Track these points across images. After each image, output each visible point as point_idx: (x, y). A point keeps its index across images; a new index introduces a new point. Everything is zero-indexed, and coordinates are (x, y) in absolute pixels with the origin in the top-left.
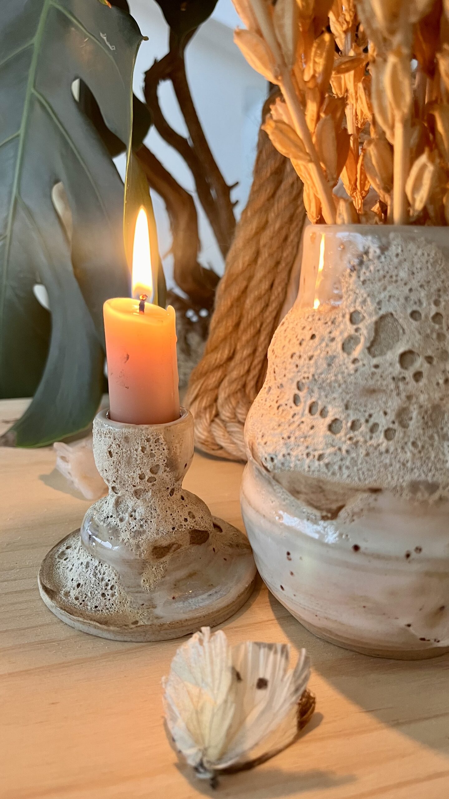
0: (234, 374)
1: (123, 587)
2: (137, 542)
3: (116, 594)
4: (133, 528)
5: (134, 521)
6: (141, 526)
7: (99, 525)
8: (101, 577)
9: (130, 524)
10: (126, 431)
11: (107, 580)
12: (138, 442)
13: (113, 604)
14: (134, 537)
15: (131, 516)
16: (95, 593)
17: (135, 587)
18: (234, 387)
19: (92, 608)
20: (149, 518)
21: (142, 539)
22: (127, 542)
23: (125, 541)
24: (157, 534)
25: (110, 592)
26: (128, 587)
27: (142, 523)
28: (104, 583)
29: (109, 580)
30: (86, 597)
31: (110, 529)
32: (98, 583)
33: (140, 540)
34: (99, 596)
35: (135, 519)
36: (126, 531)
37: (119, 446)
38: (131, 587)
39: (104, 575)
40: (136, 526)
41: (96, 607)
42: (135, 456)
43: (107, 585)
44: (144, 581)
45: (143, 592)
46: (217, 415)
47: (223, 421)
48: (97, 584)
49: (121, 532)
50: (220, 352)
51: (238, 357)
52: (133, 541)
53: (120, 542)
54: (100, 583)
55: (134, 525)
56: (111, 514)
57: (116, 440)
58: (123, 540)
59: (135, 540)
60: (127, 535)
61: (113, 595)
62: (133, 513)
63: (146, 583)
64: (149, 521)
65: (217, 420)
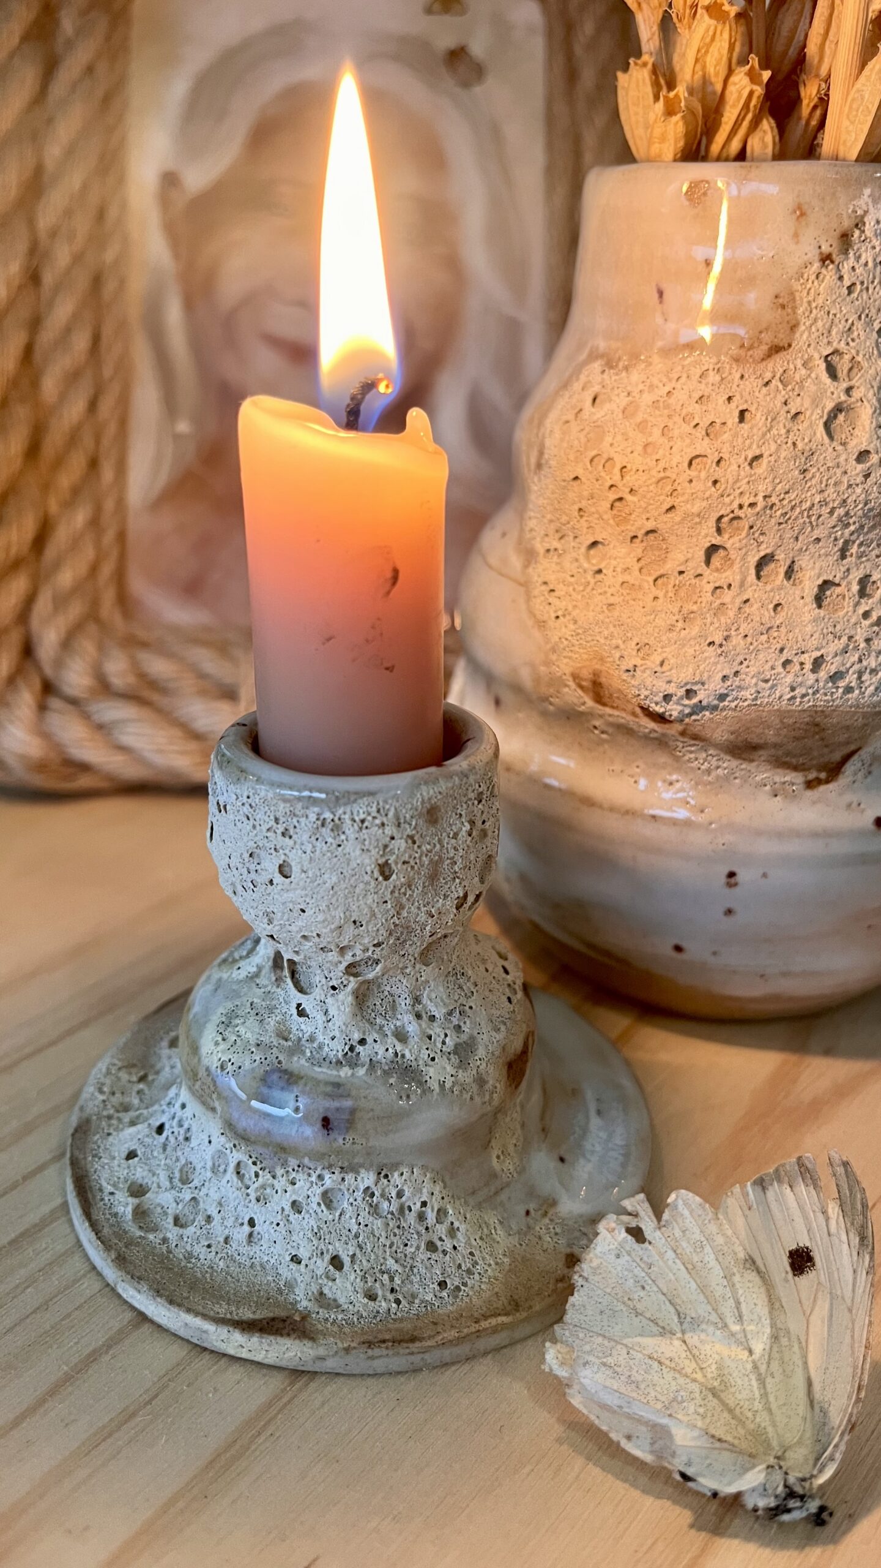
0: (66, 578)
1: (463, 1200)
2: (474, 1072)
3: (456, 1224)
4: (444, 1043)
5: (435, 1024)
6: (458, 1028)
7: (337, 1080)
8: (394, 1208)
9: (430, 1038)
10: (431, 792)
11: (419, 1205)
12: (459, 811)
13: (471, 1254)
14: (463, 1064)
15: (418, 1016)
16: (406, 1256)
17: (487, 1184)
18: (76, 610)
19: (438, 1294)
20: (463, 1000)
21: (480, 1059)
22: (453, 1086)
23: (448, 1085)
24: (498, 1030)
25: (442, 1230)
26: (473, 1193)
27: (455, 1021)
28: (411, 1218)
29: (424, 1204)
30: (392, 1279)
31: (387, 1073)
32: (399, 1227)
33: (479, 1062)
34: (423, 1255)
35: (432, 1018)
36: (433, 1059)
37: (414, 842)
38: (479, 1189)
39: (404, 1199)
40: (446, 1035)
41: (442, 1285)
42: (452, 853)
43: (421, 1217)
44: (498, 1157)
45: (508, 1185)
46: (48, 688)
47: (74, 702)
48: (396, 1230)
49: (422, 1068)
50: (14, 527)
51: (61, 536)
52: (465, 1074)
53: (438, 1094)
54: (403, 1224)
55: (443, 1036)
56: (357, 1036)
57: (402, 825)
58: (442, 1085)
59: (469, 1071)
60: (445, 1068)
61: (452, 1232)
62: (419, 1007)
63: (504, 1161)
64: (467, 1008)
65: (55, 703)
